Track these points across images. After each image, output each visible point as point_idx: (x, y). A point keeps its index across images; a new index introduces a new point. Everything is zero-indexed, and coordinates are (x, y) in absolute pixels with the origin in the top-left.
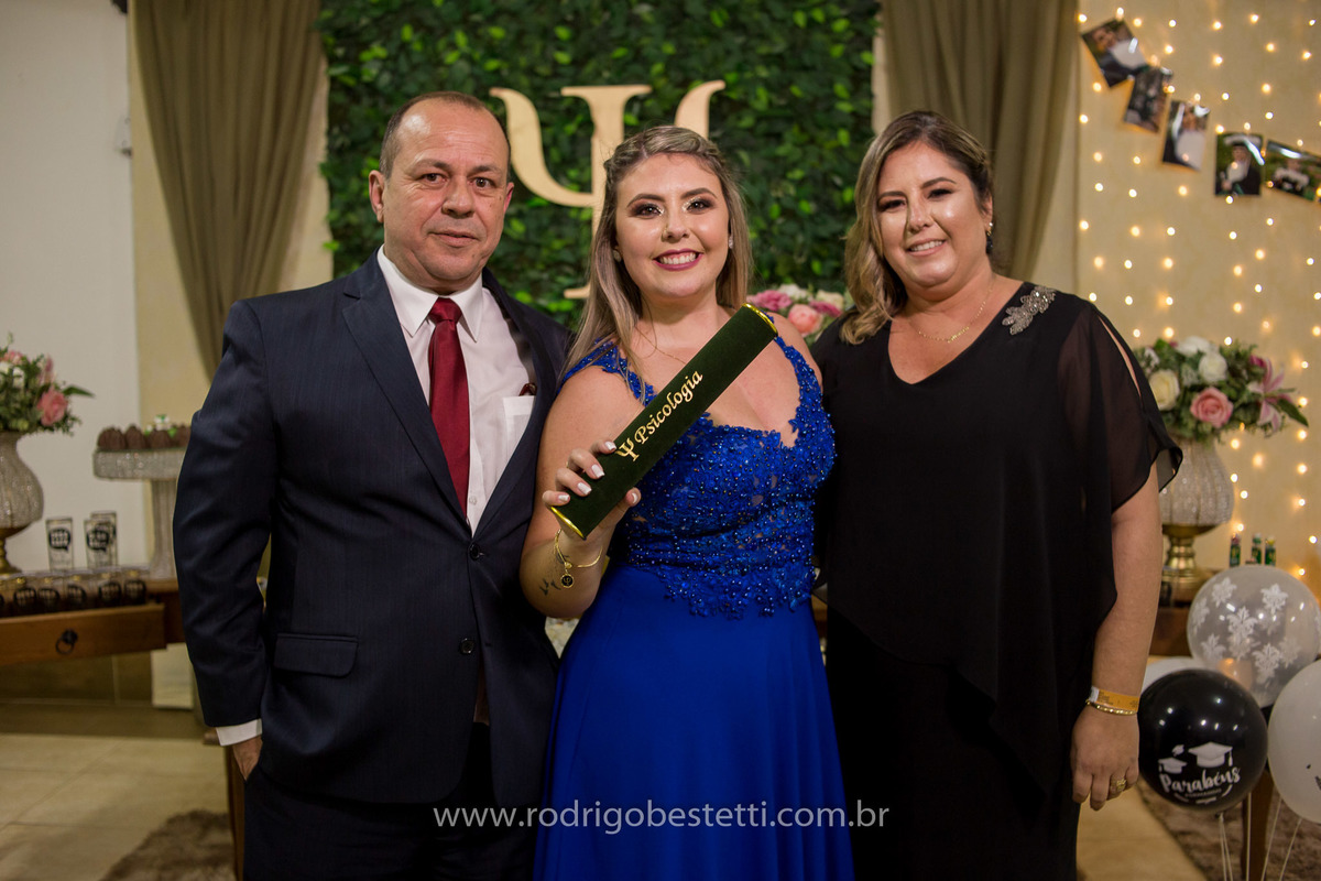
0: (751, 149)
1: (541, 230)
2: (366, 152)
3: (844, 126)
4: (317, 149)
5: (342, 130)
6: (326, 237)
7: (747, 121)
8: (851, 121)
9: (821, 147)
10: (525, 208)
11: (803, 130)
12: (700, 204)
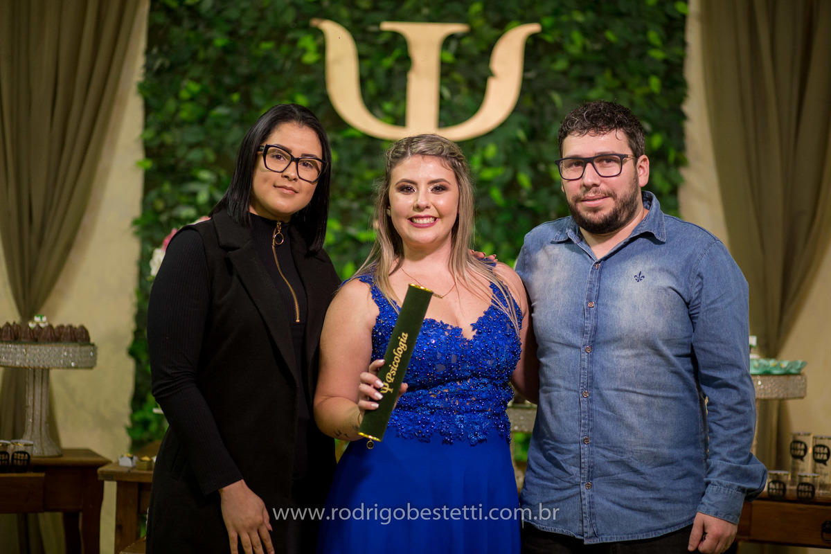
0: (564, 91)
1: (354, 160)
2: (184, 74)
3: (655, 73)
4: (135, 68)
5: (160, 50)
6: (139, 155)
7: (561, 64)
8: (662, 68)
9: (632, 92)
10: (339, 138)
11: (615, 75)
12: (439, 188)
